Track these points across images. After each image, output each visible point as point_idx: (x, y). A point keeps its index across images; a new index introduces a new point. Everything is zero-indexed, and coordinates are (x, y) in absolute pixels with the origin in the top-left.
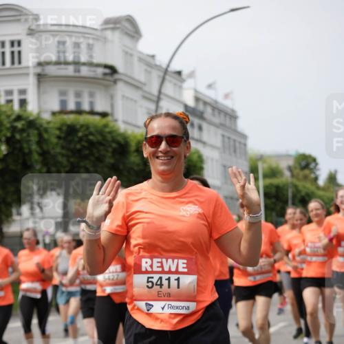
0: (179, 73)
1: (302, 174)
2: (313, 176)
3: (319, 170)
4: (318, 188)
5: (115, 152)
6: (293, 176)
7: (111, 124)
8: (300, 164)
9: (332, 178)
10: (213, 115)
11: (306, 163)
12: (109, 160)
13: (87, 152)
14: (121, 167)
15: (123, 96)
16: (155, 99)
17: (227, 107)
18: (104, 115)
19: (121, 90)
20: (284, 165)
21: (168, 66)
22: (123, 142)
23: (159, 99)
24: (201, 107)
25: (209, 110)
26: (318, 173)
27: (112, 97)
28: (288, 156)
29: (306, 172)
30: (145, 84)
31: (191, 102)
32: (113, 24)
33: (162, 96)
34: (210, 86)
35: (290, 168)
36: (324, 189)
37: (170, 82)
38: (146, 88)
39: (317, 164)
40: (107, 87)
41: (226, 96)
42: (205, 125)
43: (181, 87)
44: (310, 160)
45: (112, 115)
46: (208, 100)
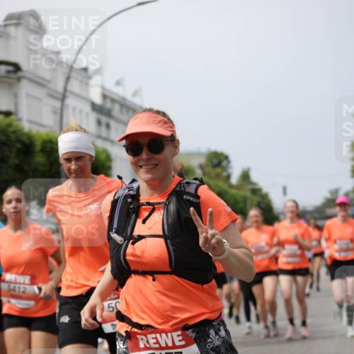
0: (85, 70)
1: (214, 172)
2: (225, 174)
3: (231, 168)
4: (231, 186)
5: (19, 152)
6: (204, 174)
7: (15, 123)
8: (212, 162)
9: (245, 176)
10: (121, 112)
11: (218, 161)
12: (14, 161)
14: (26, 168)
15: (28, 95)
16: (60, 96)
17: (136, 105)
18: (7, 114)
19: (25, 88)
20: (195, 163)
21: (74, 62)
22: (27, 141)
23: (63, 98)
24: (108, 105)
25: (117, 108)
26: (230, 171)
27: (16, 96)
28: (199, 154)
29: (218, 170)
30: (49, 82)
31: (98, 100)
32: (16, 19)
33: (68, 94)
34: (118, 83)
35: (201, 167)
36: (237, 187)
37: (76, 79)
38: (51, 86)
39: (229, 162)
40: (10, 85)
41: (135, 94)
42: (113, 124)
43: (87, 84)
44: (222, 158)
45: (16, 113)
46: (116, 97)
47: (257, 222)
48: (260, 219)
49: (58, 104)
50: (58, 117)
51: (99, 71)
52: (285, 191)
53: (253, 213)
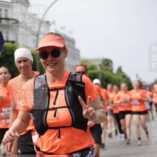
0: (48, 22)
1: (106, 68)
2: (110, 69)
4: (113, 74)
6: (101, 69)
7: (16, 46)
8: (104, 63)
9: (120, 70)
11: (107, 63)
13: (5, 60)
15: (22, 34)
17: (70, 38)
18: (13, 42)
20: (97, 64)
21: (43, 19)
23: (38, 35)
26: (113, 67)
27: (17, 35)
28: (99, 60)
29: (107, 67)
34: (62, 28)
35: (100, 65)
36: (116, 75)
39: (112, 63)
41: (70, 32)
44: (109, 62)
45: (17, 42)
47: (125, 89)
48: (126, 88)
49: (35, 38)
50: (35, 44)
51: (54, 23)
52: (137, 76)
53: (123, 85)
